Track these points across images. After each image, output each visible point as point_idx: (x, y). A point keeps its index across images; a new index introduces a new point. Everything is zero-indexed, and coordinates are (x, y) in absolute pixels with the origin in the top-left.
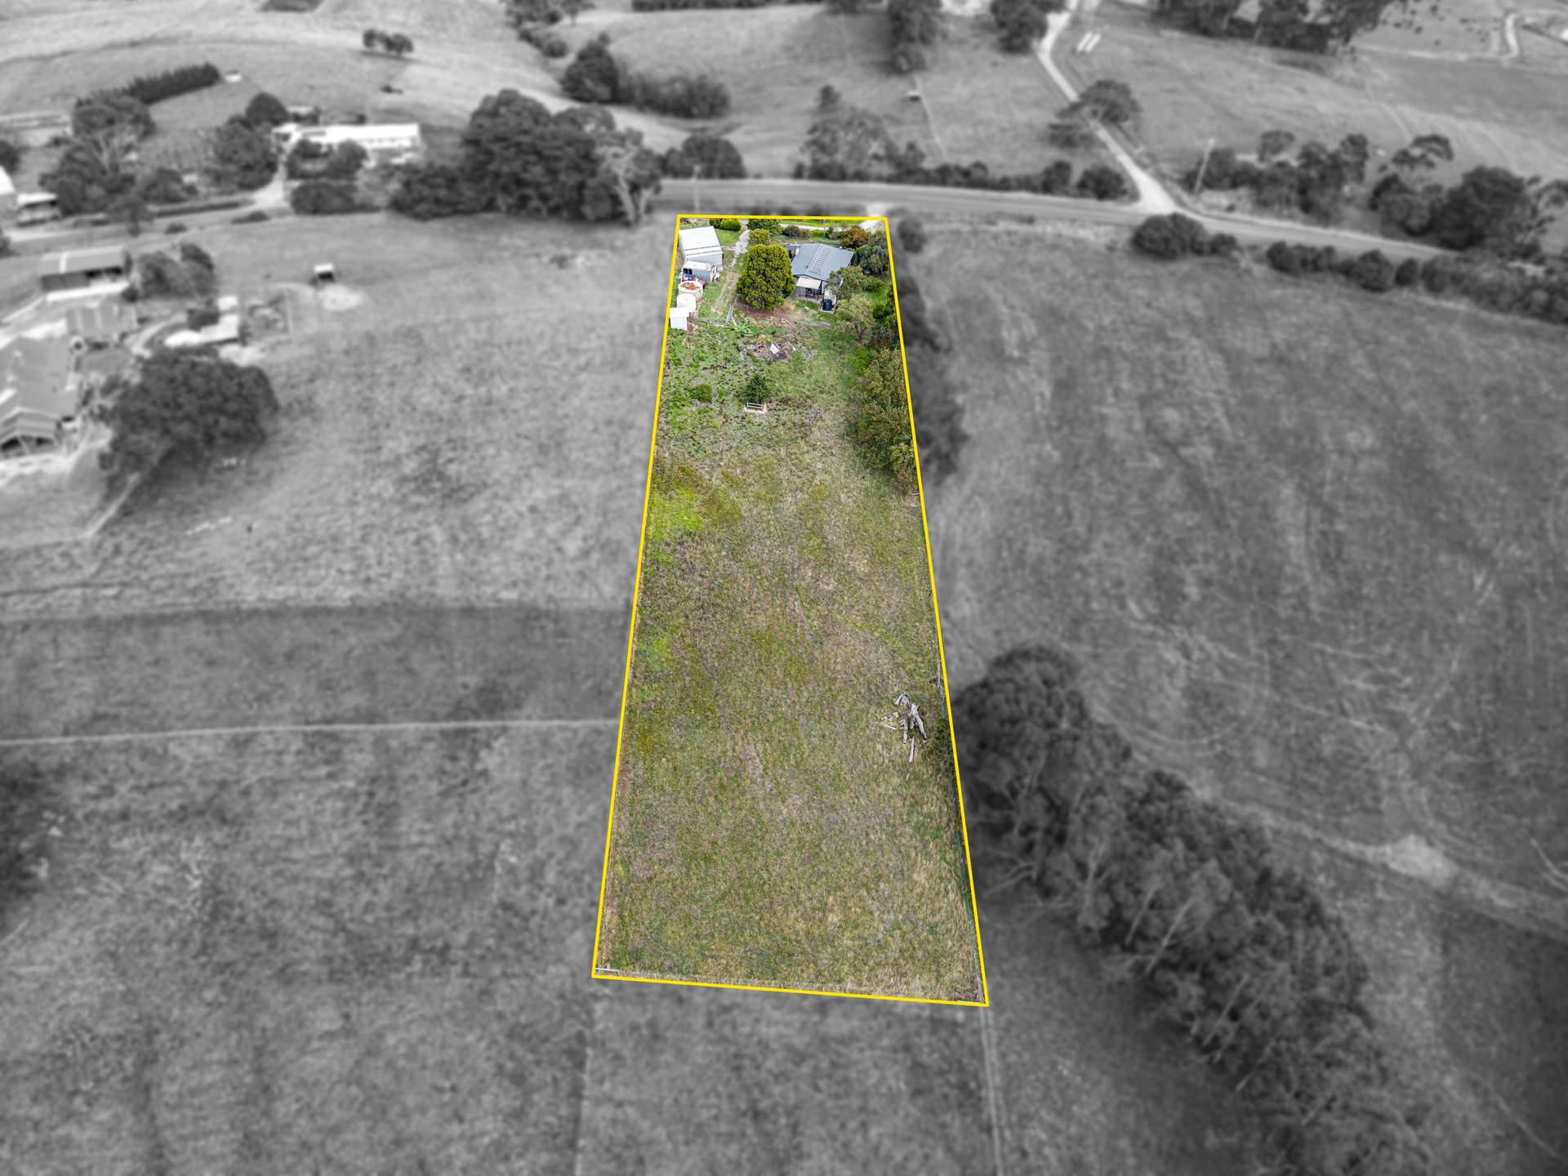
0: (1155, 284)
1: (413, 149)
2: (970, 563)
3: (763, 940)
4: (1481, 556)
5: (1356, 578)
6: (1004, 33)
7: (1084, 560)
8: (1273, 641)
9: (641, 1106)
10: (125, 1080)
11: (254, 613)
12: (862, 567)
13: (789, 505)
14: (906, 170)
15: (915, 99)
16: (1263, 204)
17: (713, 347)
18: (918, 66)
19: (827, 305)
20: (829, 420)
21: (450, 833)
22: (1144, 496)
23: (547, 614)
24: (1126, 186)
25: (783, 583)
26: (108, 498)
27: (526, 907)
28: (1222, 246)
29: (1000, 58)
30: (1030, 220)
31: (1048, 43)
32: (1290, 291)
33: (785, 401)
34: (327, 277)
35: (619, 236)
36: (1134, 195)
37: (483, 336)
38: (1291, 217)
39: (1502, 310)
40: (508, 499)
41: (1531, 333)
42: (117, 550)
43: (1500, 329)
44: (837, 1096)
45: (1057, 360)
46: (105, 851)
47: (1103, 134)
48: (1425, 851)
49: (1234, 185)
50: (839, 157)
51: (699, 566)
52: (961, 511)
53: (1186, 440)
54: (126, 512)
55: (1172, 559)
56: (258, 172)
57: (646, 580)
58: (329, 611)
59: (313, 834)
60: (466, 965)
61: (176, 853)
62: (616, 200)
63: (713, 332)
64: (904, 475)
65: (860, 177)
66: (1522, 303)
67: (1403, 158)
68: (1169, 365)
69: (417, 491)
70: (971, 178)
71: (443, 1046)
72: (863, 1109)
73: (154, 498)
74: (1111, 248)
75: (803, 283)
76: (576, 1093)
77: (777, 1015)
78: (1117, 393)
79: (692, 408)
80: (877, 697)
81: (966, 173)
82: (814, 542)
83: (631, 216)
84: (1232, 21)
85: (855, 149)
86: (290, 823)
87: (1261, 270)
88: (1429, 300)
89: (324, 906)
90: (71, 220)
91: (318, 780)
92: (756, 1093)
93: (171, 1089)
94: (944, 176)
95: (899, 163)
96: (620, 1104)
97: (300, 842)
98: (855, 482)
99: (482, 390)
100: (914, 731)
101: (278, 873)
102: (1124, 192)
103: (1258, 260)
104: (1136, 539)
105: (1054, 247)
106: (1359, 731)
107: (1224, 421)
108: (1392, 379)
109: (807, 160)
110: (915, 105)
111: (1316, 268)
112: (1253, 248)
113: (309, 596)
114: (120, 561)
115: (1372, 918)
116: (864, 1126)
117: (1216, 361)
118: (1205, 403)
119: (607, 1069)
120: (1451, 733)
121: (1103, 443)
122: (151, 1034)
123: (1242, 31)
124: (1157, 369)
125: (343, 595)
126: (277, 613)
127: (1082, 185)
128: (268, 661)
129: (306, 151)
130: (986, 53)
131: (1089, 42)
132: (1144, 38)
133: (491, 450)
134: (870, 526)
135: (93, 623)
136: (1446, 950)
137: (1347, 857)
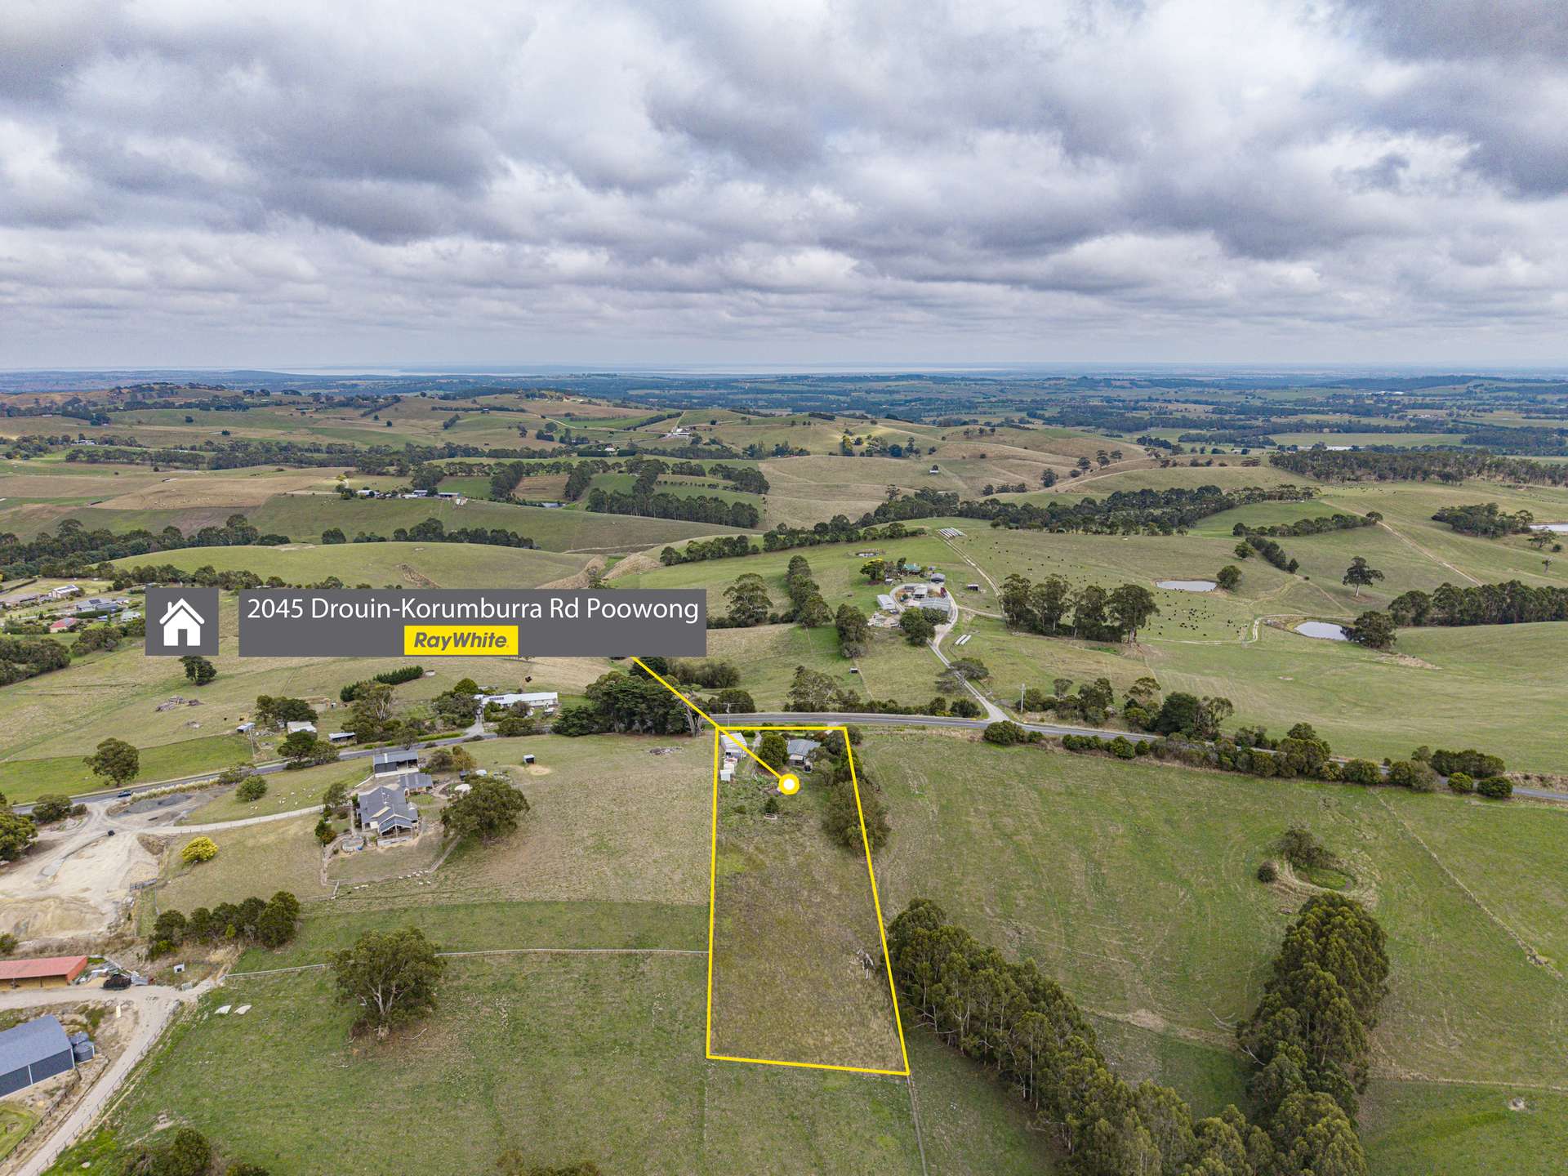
0: (998, 757)
1: (554, 705)
2: (897, 890)
3: (791, 1046)
4: (1185, 882)
5: (1113, 894)
6: (909, 636)
7: (958, 889)
8: (1067, 924)
9: (733, 1111)
10: (480, 1094)
11: (519, 904)
12: (835, 891)
13: (792, 861)
14: (850, 705)
15: (856, 672)
16: (1062, 718)
17: (745, 789)
18: (855, 654)
19: (808, 769)
20: (813, 823)
21: (628, 998)
22: (993, 860)
23: (667, 906)
24: (979, 710)
25: (792, 897)
26: (438, 857)
27: (669, 1028)
28: (1034, 739)
29: (908, 649)
30: (924, 728)
31: (938, 640)
32: (1076, 760)
33: (787, 813)
34: (531, 761)
35: (687, 741)
36: (986, 715)
37: (621, 784)
38: (1078, 724)
39: (1197, 766)
40: (642, 857)
41: (1215, 776)
42: (446, 878)
43: (1199, 775)
44: (834, 1111)
45: (940, 795)
46: (460, 1002)
47: (967, 684)
48: (1150, 1015)
49: (1045, 709)
50: (810, 699)
51: (745, 888)
52: (889, 866)
53: (1017, 832)
54: (448, 862)
55: (1009, 888)
56: (467, 718)
57: (716, 894)
58: (556, 903)
59: (560, 996)
60: (641, 1051)
61: (494, 1003)
62: (685, 722)
63: (745, 782)
64: (855, 844)
65: (823, 709)
66: (1206, 761)
67: (1134, 691)
68: (1006, 797)
69: (594, 852)
70: (889, 708)
71: (633, 1084)
72: (848, 1117)
73: (462, 856)
74: (972, 740)
75: (793, 757)
76: (701, 1104)
77: (801, 1078)
78: (976, 810)
79: (736, 817)
80: (847, 950)
81: (885, 706)
82: (808, 879)
83: (693, 731)
84: (1058, 626)
85: (819, 695)
86: (548, 991)
87: (1059, 750)
88: (1156, 762)
89: (569, 1026)
90: (362, 746)
91: (559, 974)
92: (792, 1109)
93: (502, 1098)
94: (871, 707)
95: (845, 703)
96: (724, 1110)
97: (554, 999)
98: (828, 852)
99: (623, 809)
100: (867, 966)
101: (543, 1012)
102: (978, 714)
103: (1058, 745)
104: (989, 880)
105: (937, 742)
106: (1113, 962)
107: (1039, 824)
108: (1135, 801)
109: (791, 702)
110: (856, 675)
111: (1090, 748)
112: (1054, 739)
113: (547, 897)
114: (449, 882)
115: (1122, 1047)
116: (849, 1124)
117: (1034, 795)
118: (1027, 815)
119: (717, 1096)
120: (1165, 962)
121: (968, 833)
122: (491, 1076)
123: (1066, 631)
124: (999, 798)
125: (563, 897)
126: (531, 904)
127: (953, 710)
128: (530, 924)
129: (493, 707)
130: (901, 647)
131: (963, 639)
132: (1003, 636)
133: (630, 835)
134: (839, 873)
135: (439, 908)
136: (1164, 1062)
137: (1108, 1019)
